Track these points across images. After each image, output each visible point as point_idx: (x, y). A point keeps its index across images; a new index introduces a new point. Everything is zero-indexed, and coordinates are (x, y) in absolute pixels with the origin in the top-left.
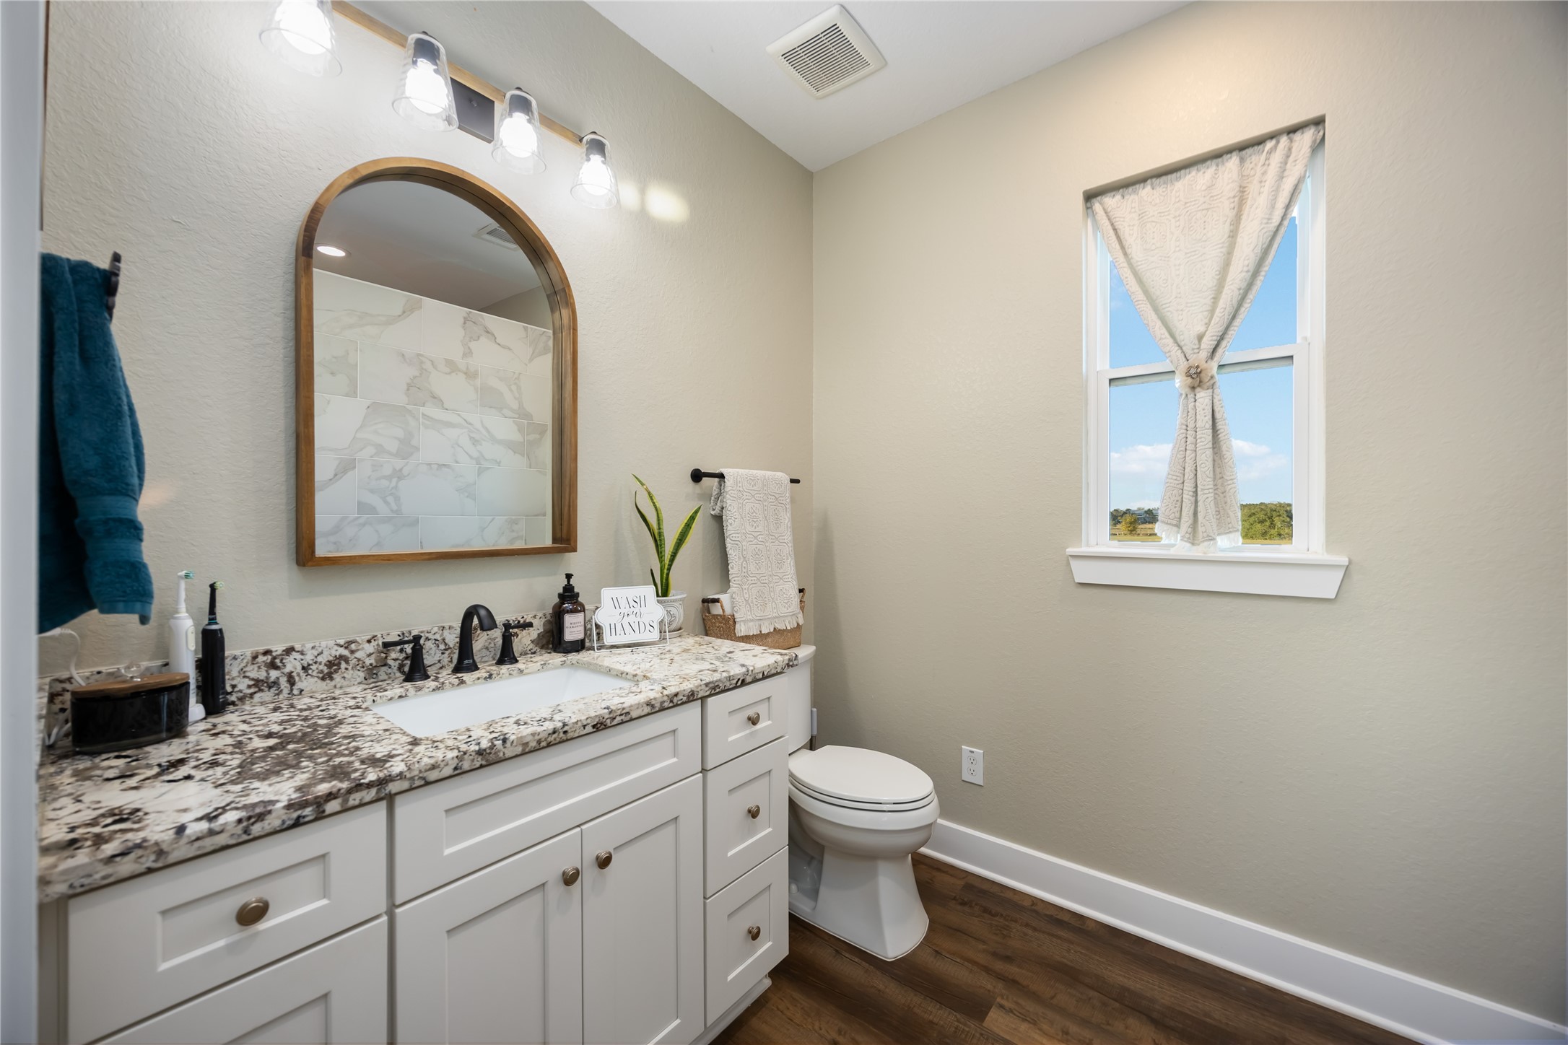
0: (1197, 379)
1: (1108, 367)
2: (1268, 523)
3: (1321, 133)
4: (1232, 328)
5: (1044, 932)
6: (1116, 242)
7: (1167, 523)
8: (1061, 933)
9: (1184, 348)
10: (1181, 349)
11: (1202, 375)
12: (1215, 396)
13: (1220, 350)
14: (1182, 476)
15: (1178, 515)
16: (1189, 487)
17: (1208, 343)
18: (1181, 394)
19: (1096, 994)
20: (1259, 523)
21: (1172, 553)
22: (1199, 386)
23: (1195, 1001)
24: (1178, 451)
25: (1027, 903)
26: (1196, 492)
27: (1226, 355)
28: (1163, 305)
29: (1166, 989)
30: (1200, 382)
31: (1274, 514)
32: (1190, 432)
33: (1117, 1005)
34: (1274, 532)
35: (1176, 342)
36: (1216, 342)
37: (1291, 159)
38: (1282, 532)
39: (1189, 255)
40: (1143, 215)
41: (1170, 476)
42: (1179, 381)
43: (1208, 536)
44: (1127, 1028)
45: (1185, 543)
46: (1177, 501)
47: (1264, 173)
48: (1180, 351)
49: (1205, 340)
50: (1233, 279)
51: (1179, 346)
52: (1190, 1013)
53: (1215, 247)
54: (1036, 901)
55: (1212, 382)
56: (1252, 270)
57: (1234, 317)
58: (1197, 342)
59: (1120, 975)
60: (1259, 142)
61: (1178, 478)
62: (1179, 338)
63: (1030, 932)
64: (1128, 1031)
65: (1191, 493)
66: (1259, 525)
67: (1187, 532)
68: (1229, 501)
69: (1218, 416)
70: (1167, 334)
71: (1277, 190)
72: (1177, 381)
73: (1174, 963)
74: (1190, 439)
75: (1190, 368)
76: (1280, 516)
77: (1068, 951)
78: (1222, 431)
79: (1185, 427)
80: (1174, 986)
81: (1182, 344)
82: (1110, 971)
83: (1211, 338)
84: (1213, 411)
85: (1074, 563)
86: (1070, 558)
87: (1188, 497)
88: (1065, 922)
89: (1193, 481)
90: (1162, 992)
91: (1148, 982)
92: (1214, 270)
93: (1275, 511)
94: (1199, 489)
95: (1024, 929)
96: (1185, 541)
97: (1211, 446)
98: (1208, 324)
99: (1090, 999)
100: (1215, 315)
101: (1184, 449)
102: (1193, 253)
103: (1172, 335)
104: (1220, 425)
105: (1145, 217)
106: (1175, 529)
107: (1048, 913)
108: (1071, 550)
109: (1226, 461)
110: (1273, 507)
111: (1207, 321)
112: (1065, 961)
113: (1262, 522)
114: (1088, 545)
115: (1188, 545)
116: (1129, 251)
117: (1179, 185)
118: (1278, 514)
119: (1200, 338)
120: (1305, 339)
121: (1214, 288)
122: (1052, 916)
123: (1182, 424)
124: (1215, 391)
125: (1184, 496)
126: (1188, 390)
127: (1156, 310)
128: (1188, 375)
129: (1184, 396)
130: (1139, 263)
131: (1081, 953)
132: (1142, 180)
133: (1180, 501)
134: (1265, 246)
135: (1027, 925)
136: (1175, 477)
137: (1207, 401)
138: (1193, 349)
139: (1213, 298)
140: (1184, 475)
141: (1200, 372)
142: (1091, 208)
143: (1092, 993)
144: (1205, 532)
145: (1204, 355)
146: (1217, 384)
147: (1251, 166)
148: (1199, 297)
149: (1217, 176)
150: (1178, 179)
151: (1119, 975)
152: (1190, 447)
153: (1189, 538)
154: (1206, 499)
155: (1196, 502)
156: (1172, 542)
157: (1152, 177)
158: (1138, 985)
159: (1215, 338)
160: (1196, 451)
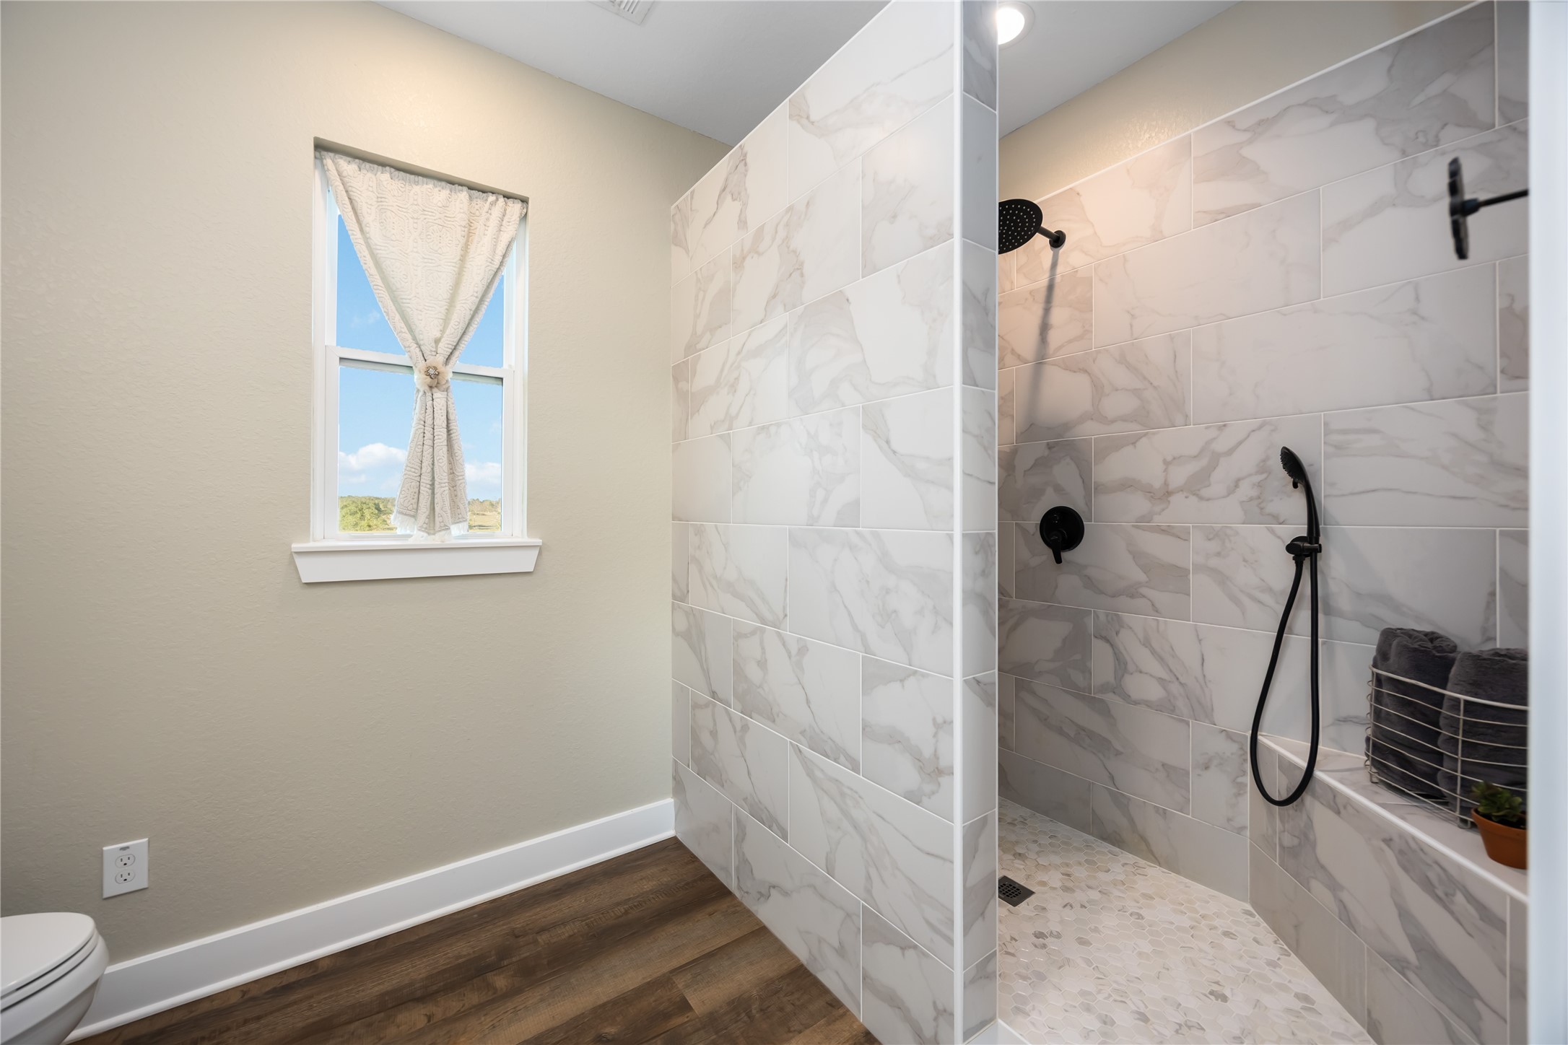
0: (435, 379)
1: (335, 345)
2: (359, 515)
3: (525, 210)
4: (463, 342)
5: (271, 1013)
6: (352, 213)
7: (405, 514)
8: (293, 998)
9: (422, 347)
10: (420, 347)
11: (440, 377)
12: (449, 399)
13: (454, 359)
14: (419, 469)
15: (415, 506)
16: (426, 479)
17: (444, 348)
18: (418, 391)
19: (357, 1023)
20: (350, 515)
21: (410, 543)
22: (436, 387)
23: (444, 955)
24: (417, 445)
25: (235, 999)
26: (433, 485)
27: (457, 364)
28: (402, 299)
29: (419, 964)
30: (438, 383)
31: (364, 506)
32: (428, 429)
33: (382, 1015)
34: (364, 523)
35: (414, 338)
36: (451, 351)
37: (506, 219)
38: (371, 524)
39: (426, 260)
40: (383, 199)
41: (408, 468)
42: (418, 378)
43: (445, 526)
44: (398, 1027)
45: (422, 533)
46: (415, 493)
47: (488, 219)
48: (418, 350)
49: (441, 345)
50: (466, 299)
51: (417, 344)
52: (445, 967)
53: (449, 264)
54: (244, 989)
55: (447, 386)
56: (480, 296)
57: (464, 333)
58: (434, 345)
59: (374, 986)
60: (484, 190)
61: (417, 471)
62: (419, 337)
63: (253, 1026)
64: (400, 1028)
65: (428, 486)
66: (350, 517)
67: (424, 523)
68: (459, 494)
69: (451, 417)
70: (405, 330)
71: (496, 239)
72: (416, 377)
73: (417, 937)
74: (428, 435)
75: (428, 368)
76: (369, 508)
77: (311, 1007)
78: (454, 431)
79: (423, 423)
80: (425, 957)
81: (421, 342)
82: (363, 991)
83: (446, 346)
84: (447, 412)
85: (300, 562)
86: (295, 556)
87: (425, 490)
88: (294, 983)
89: (430, 475)
90: (414, 971)
91: (402, 971)
92: (448, 285)
93: (365, 503)
94: (436, 483)
95: (244, 1029)
96: (423, 531)
97: (446, 444)
98: (443, 331)
99: (353, 1033)
100: (450, 326)
101: (422, 443)
102: (430, 261)
103: (411, 331)
104: (452, 426)
105: (384, 203)
106: (413, 519)
107: (267, 989)
108: (296, 546)
109: (457, 458)
110: (364, 500)
111: (441, 328)
112: (310, 1021)
113: (354, 514)
114: (314, 541)
115: (425, 534)
116: (366, 229)
117: (417, 189)
118: (368, 506)
119: (437, 341)
120: (510, 366)
121: (448, 301)
122: (275, 988)
123: (421, 420)
124: (449, 394)
125: (421, 488)
126: (427, 388)
127: (395, 300)
128: (428, 374)
129: (421, 393)
130: (378, 247)
131: (325, 999)
132: (382, 163)
133: (417, 492)
134: (489, 281)
135: (246, 1022)
136: (413, 470)
137: (443, 402)
138: (431, 351)
139: (447, 309)
140: (421, 468)
141: (438, 375)
142: (321, 160)
143: (352, 1027)
144: (443, 522)
145: (440, 360)
146: (451, 387)
147: (477, 207)
148: (435, 304)
149: (450, 200)
150: (417, 183)
151: (372, 988)
152: (428, 442)
153: (426, 528)
154: (443, 492)
155: (433, 493)
156: (408, 532)
157: (391, 166)
158: (394, 982)
159: (450, 346)
160: (433, 447)
